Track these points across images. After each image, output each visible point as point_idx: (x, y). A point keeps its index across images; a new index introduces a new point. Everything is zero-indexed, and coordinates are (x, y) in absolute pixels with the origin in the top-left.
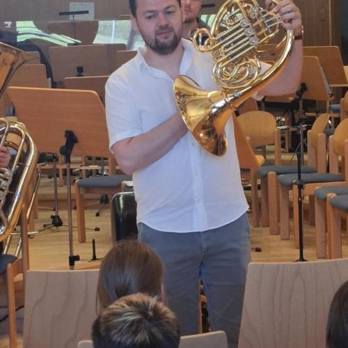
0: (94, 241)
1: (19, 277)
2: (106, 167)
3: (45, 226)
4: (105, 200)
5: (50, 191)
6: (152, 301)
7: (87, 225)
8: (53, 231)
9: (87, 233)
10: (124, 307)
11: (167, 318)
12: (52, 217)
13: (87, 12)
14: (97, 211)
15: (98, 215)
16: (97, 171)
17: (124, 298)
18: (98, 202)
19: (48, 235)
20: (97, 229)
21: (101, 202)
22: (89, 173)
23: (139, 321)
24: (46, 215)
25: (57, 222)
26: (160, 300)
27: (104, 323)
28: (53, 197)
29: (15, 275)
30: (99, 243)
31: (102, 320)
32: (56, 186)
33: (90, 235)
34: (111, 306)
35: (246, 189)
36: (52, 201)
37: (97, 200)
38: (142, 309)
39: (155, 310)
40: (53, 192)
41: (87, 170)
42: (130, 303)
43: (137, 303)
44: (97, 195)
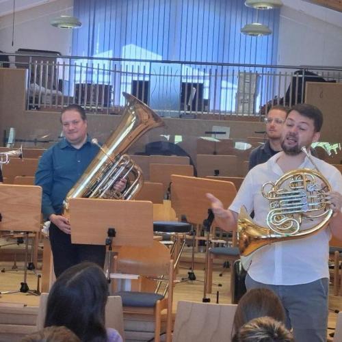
0: (218, 292)
1: (164, 311)
2: (230, 242)
3: (183, 279)
4: (227, 265)
5: (189, 256)
6: (277, 324)
7: (213, 282)
8: (189, 283)
9: (213, 287)
10: (256, 327)
11: (288, 338)
12: (189, 273)
13: (225, 133)
14: (220, 273)
15: (221, 275)
16: (223, 244)
17: (255, 319)
18: (222, 266)
19: (185, 285)
20: (220, 285)
21: (224, 266)
22: (217, 245)
23: (267, 339)
24: (184, 272)
25: (192, 277)
26: (282, 324)
27: (241, 338)
28: (191, 260)
29: (162, 309)
30: (221, 294)
31: (239, 336)
32: (194, 253)
33: (215, 288)
34: (247, 326)
35: (331, 267)
36: (189, 262)
37: (221, 265)
38: (269, 330)
39: (279, 331)
40: (191, 256)
41: (215, 243)
42: (261, 325)
43: (266, 325)
44: (221, 261)
